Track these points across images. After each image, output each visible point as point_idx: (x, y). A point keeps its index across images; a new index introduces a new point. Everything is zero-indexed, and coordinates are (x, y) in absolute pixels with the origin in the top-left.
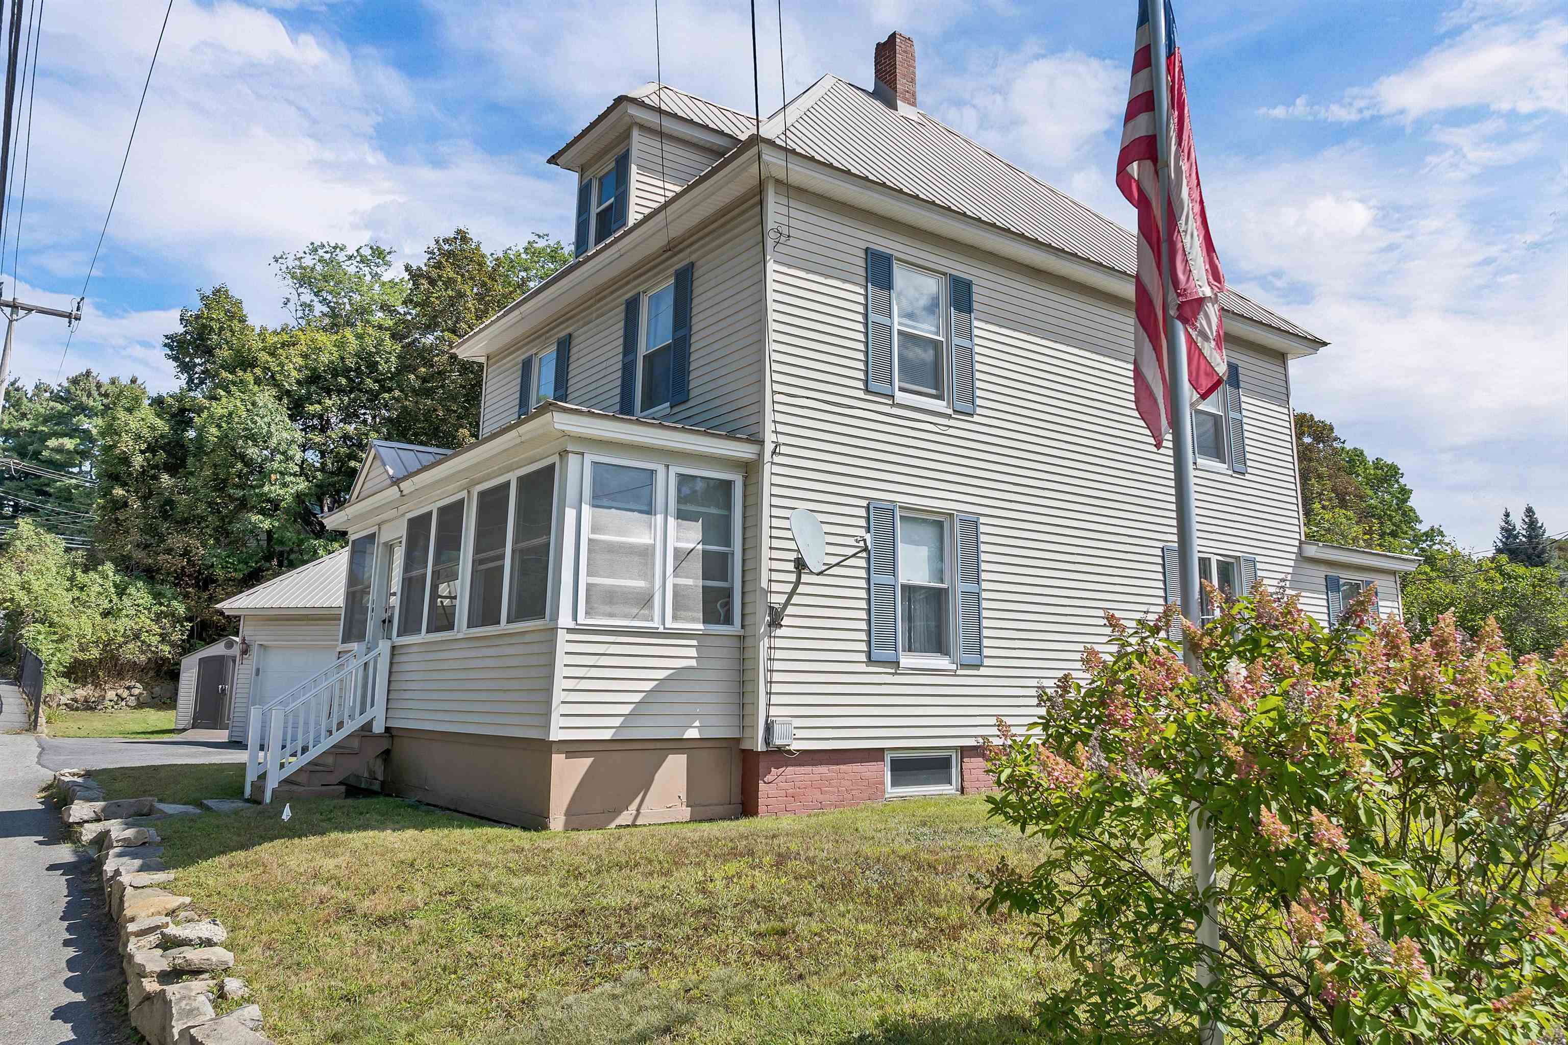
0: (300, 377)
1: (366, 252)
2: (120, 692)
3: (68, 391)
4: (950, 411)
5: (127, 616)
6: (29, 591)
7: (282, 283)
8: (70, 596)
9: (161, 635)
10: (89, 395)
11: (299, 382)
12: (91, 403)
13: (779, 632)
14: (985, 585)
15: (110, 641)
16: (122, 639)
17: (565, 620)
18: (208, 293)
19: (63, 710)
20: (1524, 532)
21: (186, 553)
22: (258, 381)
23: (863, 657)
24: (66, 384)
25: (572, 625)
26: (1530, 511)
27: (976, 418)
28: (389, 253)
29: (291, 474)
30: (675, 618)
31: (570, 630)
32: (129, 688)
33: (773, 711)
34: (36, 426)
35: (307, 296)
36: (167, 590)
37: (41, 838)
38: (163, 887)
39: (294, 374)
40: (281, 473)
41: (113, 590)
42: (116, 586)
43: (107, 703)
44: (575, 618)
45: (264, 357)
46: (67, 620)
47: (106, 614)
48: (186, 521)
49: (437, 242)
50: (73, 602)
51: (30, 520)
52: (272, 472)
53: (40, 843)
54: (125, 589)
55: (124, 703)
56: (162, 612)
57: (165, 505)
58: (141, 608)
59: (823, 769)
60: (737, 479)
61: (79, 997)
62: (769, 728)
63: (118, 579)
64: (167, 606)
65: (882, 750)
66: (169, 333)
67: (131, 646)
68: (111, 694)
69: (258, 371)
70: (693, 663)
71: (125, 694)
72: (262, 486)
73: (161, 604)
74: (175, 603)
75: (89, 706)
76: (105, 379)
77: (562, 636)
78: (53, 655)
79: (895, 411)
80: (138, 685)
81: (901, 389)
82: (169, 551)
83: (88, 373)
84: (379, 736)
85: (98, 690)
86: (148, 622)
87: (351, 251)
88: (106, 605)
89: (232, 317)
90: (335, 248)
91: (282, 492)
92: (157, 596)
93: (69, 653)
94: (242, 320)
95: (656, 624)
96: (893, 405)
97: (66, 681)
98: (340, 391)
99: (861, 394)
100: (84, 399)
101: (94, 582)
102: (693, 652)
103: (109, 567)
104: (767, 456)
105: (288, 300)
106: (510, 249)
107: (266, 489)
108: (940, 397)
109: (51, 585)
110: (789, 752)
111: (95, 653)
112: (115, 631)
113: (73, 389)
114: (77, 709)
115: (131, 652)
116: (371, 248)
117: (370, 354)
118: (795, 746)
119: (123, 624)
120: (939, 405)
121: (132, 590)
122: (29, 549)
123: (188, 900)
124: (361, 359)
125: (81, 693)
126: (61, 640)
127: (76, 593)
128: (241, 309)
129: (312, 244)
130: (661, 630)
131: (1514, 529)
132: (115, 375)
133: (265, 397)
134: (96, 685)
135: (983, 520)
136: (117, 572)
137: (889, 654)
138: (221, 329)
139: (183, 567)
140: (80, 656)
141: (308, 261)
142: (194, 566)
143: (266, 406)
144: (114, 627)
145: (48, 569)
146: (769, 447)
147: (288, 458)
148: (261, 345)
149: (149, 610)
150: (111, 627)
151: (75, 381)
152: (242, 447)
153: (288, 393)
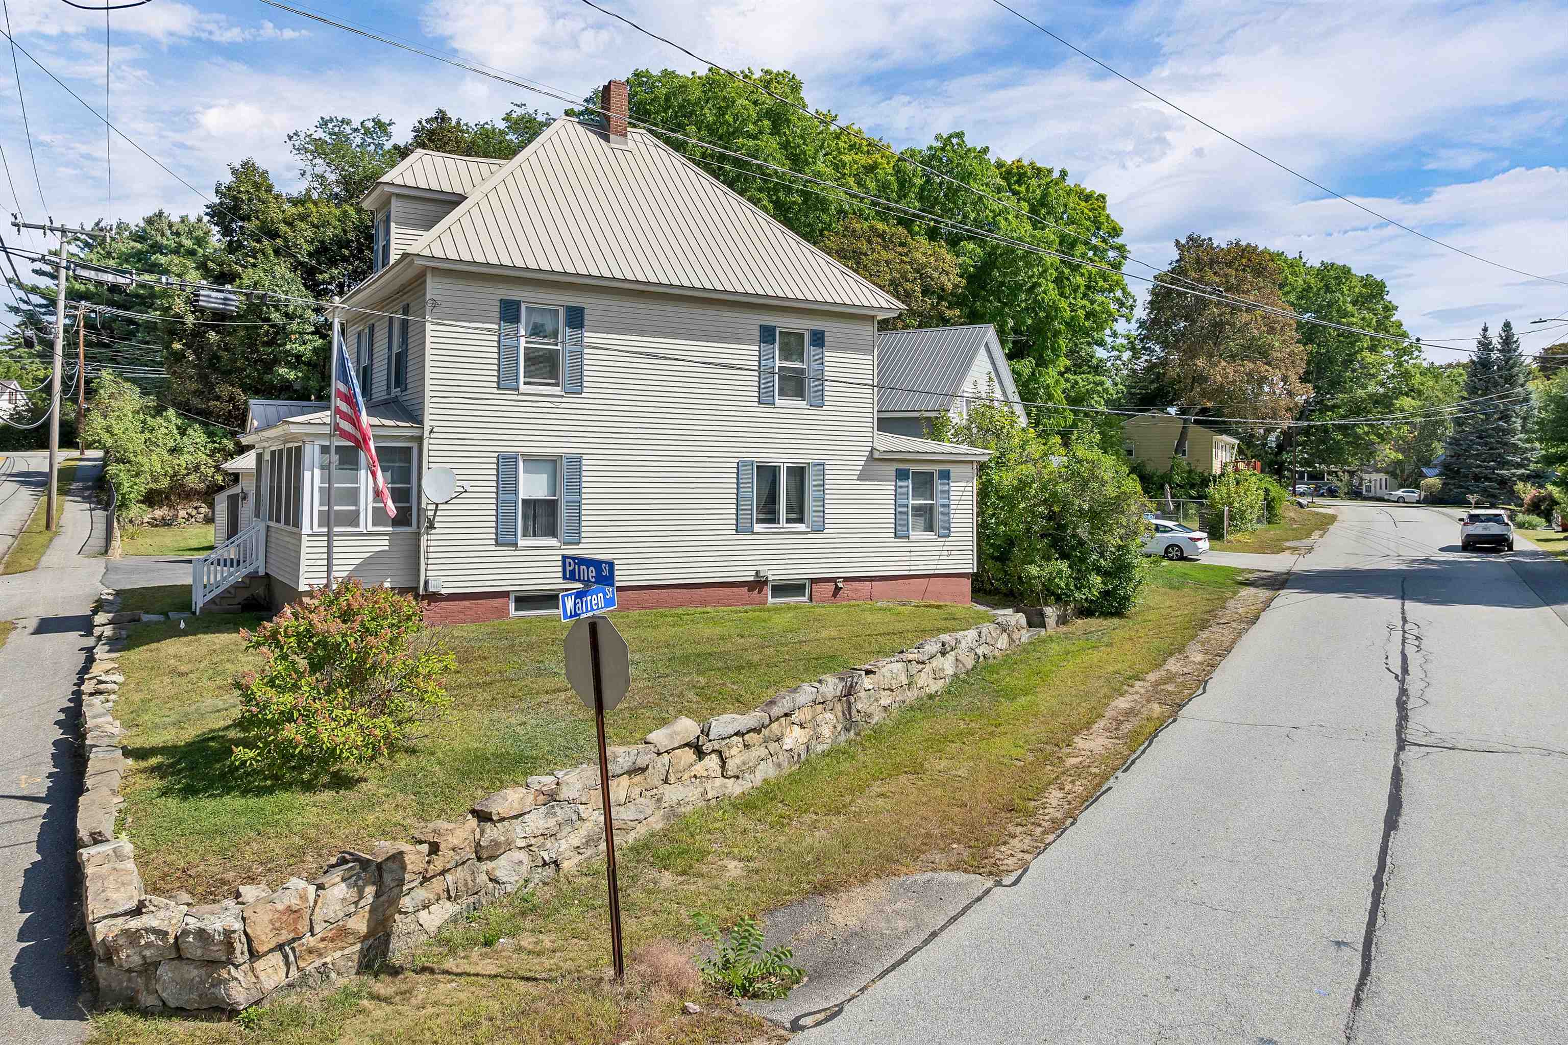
0: (312, 248)
1: (370, 124)
2: (189, 511)
3: (144, 230)
4: (563, 393)
5: (188, 452)
6: (113, 435)
7: (297, 157)
8: (142, 437)
9: (215, 467)
10: (163, 235)
11: (310, 255)
12: (165, 242)
13: (433, 531)
14: (584, 496)
15: (175, 474)
16: (185, 472)
17: (306, 529)
18: (238, 166)
19: (147, 527)
20: (1499, 347)
21: (231, 399)
22: (277, 252)
23: (493, 542)
24: (142, 224)
25: (310, 532)
26: (1507, 326)
27: (584, 395)
28: (390, 125)
29: (308, 334)
30: (374, 525)
31: (309, 535)
32: (196, 508)
33: (429, 573)
34: (121, 265)
35: (321, 166)
36: (219, 427)
37: (82, 633)
38: (112, 660)
39: (305, 246)
40: (300, 333)
41: (175, 431)
42: (178, 428)
43: (180, 520)
44: (312, 529)
45: (283, 228)
46: (140, 458)
47: (172, 451)
48: (229, 372)
49: (420, 122)
50: (145, 442)
51: (111, 371)
52: (292, 333)
53: (81, 636)
54: (186, 430)
55: (193, 520)
56: (215, 448)
57: (213, 358)
58: (199, 446)
59: (467, 603)
60: (414, 445)
61: (72, 705)
62: (426, 583)
63: (179, 422)
64: (219, 443)
65: (508, 592)
66: (209, 203)
67: (192, 477)
68: (183, 513)
69: (279, 241)
70: (387, 548)
71: (194, 513)
72: (285, 344)
73: (214, 442)
74: (225, 441)
75: (166, 523)
76: (175, 219)
77: (304, 538)
78: (131, 487)
79: (520, 398)
80: (203, 505)
81: (525, 383)
82: (218, 398)
83: (161, 214)
84: (261, 577)
85: (172, 511)
86: (204, 456)
87: (356, 124)
88: (172, 444)
89: (258, 187)
90: (343, 122)
91: (301, 349)
92: (211, 434)
93: (143, 485)
94: (269, 189)
95: (362, 529)
96: (519, 394)
97: (144, 507)
98: (345, 259)
99: (495, 391)
100: (159, 238)
101: (161, 426)
102: (387, 543)
103: (171, 412)
104: (426, 434)
105: (305, 172)
106: (487, 123)
107: (288, 347)
108: (557, 385)
109: (127, 429)
110: (441, 594)
111: (165, 483)
112: (179, 465)
113: (148, 229)
114: (157, 526)
115: (192, 481)
116: (373, 120)
117: (367, 227)
118: (443, 591)
119: (185, 459)
120: (557, 390)
121: (190, 431)
122: (112, 396)
123: (117, 666)
124: (361, 232)
125: (158, 513)
126: (137, 475)
127: (148, 435)
128: (267, 179)
129: (322, 118)
130: (365, 532)
131: (1490, 343)
132: (184, 214)
133: (282, 269)
134: (171, 506)
135: (584, 457)
136: (178, 415)
137: (511, 539)
138: (250, 200)
139: (230, 411)
140: (154, 486)
141: (320, 134)
142: (239, 409)
143: (283, 277)
144: (178, 462)
145: (124, 415)
146: (427, 428)
147: (305, 321)
148: (281, 217)
149: (205, 447)
150: (176, 462)
151: (149, 221)
152: (266, 313)
153: (301, 263)
